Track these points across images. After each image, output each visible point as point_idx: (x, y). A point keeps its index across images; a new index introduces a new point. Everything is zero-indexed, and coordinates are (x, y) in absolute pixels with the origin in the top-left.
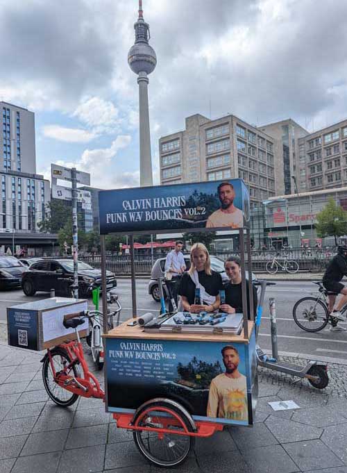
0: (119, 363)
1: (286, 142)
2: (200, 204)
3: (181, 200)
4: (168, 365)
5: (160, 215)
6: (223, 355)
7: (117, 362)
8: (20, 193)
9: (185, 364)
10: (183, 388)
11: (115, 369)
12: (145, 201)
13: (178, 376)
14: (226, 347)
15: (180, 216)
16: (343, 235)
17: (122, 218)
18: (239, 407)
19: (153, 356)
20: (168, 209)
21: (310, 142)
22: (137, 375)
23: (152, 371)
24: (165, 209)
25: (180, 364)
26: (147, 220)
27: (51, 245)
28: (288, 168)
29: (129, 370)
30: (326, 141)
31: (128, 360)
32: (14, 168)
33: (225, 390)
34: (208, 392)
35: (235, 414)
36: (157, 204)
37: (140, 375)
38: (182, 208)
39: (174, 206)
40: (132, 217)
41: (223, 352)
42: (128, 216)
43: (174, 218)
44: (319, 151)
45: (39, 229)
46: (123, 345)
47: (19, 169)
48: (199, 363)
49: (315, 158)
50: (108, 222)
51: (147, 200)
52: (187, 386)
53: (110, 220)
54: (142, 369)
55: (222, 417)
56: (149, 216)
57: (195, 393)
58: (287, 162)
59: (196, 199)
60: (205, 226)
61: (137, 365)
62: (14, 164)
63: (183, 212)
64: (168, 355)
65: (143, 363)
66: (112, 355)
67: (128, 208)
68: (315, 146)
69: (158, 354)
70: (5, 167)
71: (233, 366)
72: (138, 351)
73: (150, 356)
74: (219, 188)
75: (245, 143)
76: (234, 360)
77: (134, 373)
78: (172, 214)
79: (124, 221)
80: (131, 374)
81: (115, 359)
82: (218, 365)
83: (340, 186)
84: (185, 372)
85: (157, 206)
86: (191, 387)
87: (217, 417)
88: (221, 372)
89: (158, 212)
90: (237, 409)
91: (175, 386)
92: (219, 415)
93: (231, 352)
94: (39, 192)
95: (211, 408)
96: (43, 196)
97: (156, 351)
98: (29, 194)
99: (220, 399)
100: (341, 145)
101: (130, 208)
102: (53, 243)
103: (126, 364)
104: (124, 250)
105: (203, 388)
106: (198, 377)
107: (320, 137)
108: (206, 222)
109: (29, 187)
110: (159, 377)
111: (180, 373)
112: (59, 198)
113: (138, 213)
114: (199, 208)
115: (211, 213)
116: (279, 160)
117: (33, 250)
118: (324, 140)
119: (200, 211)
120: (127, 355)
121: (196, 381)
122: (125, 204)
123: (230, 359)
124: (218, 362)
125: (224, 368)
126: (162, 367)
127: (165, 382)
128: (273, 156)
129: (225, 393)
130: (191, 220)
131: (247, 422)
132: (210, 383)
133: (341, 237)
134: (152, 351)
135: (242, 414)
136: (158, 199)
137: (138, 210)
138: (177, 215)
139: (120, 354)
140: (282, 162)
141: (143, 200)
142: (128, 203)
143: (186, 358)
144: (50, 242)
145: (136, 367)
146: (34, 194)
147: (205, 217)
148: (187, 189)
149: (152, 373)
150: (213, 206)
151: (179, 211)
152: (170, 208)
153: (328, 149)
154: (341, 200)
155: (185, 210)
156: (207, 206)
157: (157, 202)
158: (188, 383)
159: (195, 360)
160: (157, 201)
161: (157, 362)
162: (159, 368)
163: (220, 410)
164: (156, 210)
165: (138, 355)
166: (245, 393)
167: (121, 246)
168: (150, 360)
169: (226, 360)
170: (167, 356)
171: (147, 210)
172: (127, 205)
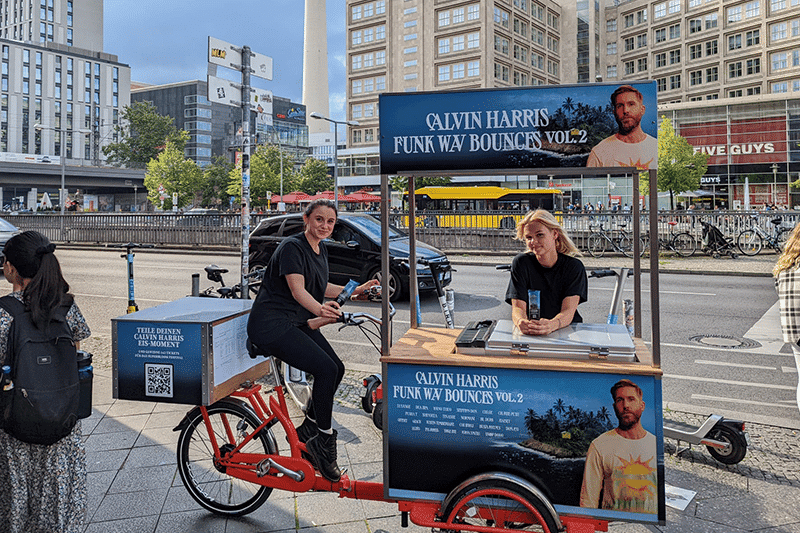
0: (412, 409)
1: (582, 12)
2: (577, 125)
3: (540, 116)
4: (507, 414)
5: (497, 141)
6: (614, 397)
7: (408, 407)
8: (71, 87)
9: (541, 412)
10: (536, 456)
11: (405, 420)
12: (470, 115)
13: (526, 434)
14: (620, 383)
15: (536, 144)
16: (684, 190)
17: (425, 145)
18: (641, 490)
19: (480, 397)
20: (514, 130)
21: (628, 16)
22: (447, 431)
23: (477, 423)
24: (509, 130)
25: (531, 411)
26: (472, 149)
27: (131, 190)
28: (586, 61)
29: (431, 422)
30: (657, 15)
31: (431, 403)
32: (61, 39)
33: (616, 459)
34: (584, 463)
35: (633, 502)
36: (492, 121)
37: (454, 431)
38: (542, 129)
39: (526, 125)
40: (444, 144)
41: (614, 390)
42: (436, 142)
43: (526, 147)
44: (642, 34)
45: (106, 158)
46: (421, 377)
47: (70, 41)
48: (567, 410)
49: (636, 46)
50: (396, 152)
51: (473, 113)
52: (545, 451)
53: (401, 148)
54: (457, 421)
55: (609, 507)
56: (477, 144)
57: (559, 464)
58: (583, 51)
59: (569, 115)
60: (584, 165)
61: (448, 413)
62: (61, 29)
63: (544, 138)
64: (509, 397)
65: (459, 410)
66: (398, 394)
67: (437, 127)
68: (635, 22)
69: (489, 394)
70: (43, 35)
71: (631, 417)
72: (452, 388)
73: (474, 398)
74: (614, 97)
75: (510, 12)
76: (634, 406)
77: (441, 428)
78: (522, 141)
79: (427, 151)
80: (436, 430)
81: (405, 401)
82: (603, 414)
83: (678, 100)
84: (540, 427)
85: (493, 125)
86: (551, 454)
87: (600, 507)
88: (610, 427)
89: (494, 135)
90: (637, 493)
91: (521, 453)
92: (603, 503)
93: (630, 391)
94: (109, 88)
95: (589, 491)
96: (116, 94)
97: (485, 389)
98: (89, 90)
99: (607, 475)
100: (682, 23)
101: (441, 128)
102: (136, 187)
103: (425, 411)
104: (274, 205)
105: (575, 456)
106: (566, 435)
107: (646, 6)
108: (587, 157)
109: (88, 76)
110: (491, 434)
111: (532, 428)
112: (221, 101)
113: (456, 137)
114: (576, 132)
115: (596, 142)
116: (570, 46)
117: (94, 198)
118: (653, 13)
119: (578, 137)
120: (428, 394)
121: (563, 443)
122: (432, 119)
123: (628, 404)
124: (604, 410)
125: (615, 421)
126: (495, 416)
127: (503, 444)
128: (558, 38)
129: (616, 464)
130: (559, 152)
131: (656, 517)
132: (588, 446)
133: (681, 194)
134: (478, 388)
135: (646, 501)
136: (496, 113)
137: (455, 131)
138: (532, 143)
139: (414, 393)
140: (575, 50)
141: (467, 114)
142: (437, 117)
143: (542, 402)
144: (128, 185)
145: (445, 416)
146: (97, 92)
147: (585, 148)
148: (553, 97)
149: (476, 429)
150: (602, 129)
151: (536, 136)
152: (519, 128)
153: (659, 29)
154: (681, 125)
155: (548, 133)
156: (590, 127)
157: (492, 117)
158: (545, 446)
159: (559, 406)
160: (492, 115)
161: (487, 407)
162: (491, 420)
163: (605, 495)
164: (490, 132)
165: (450, 395)
166: (653, 465)
167: (269, 197)
168: (473, 405)
169: (619, 405)
170: (506, 397)
171: (472, 132)
172: (433, 121)
